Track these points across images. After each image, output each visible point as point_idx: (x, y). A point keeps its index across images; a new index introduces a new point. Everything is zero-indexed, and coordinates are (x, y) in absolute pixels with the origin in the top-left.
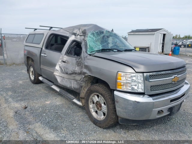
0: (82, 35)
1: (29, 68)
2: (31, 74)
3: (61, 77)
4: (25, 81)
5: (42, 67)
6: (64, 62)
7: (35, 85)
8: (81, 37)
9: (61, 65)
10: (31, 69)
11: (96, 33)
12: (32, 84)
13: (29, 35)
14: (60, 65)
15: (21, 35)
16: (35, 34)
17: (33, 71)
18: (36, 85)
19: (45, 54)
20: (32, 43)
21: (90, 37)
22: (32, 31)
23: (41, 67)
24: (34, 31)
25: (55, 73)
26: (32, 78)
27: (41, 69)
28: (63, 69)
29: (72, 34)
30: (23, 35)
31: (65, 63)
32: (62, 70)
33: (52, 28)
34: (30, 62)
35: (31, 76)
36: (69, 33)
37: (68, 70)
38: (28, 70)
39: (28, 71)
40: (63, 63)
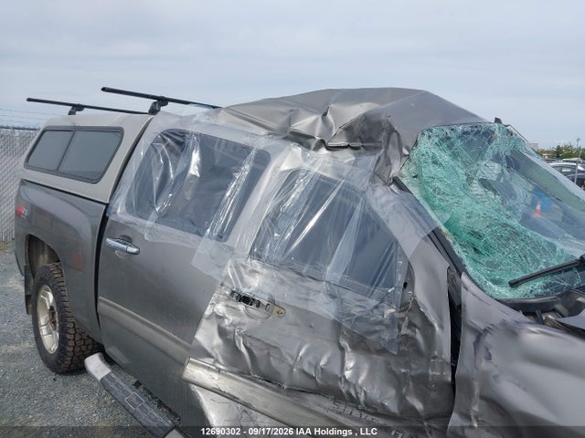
0: (343, 143)
1: (37, 294)
2: (43, 320)
3: (233, 398)
4: (13, 348)
5: (106, 304)
6: (246, 300)
7: (60, 379)
8: (338, 154)
9: (226, 322)
10: (46, 295)
11: (459, 137)
12: (48, 371)
13: (44, 132)
14: (221, 318)
15: (14, 128)
16: (73, 130)
17: (52, 308)
18: (68, 378)
19: (128, 240)
20: (57, 172)
21: (435, 162)
22: (59, 116)
23: (100, 304)
24: (70, 113)
25: (196, 372)
26: (51, 341)
27: (97, 314)
28: (243, 349)
29: (286, 138)
30: (24, 129)
31: (252, 309)
32: (236, 351)
33: (163, 101)
34: (43, 260)
35: (44, 331)
36: (263, 132)
37: (282, 360)
38: (28, 298)
39: (31, 300)
40: (241, 306)
